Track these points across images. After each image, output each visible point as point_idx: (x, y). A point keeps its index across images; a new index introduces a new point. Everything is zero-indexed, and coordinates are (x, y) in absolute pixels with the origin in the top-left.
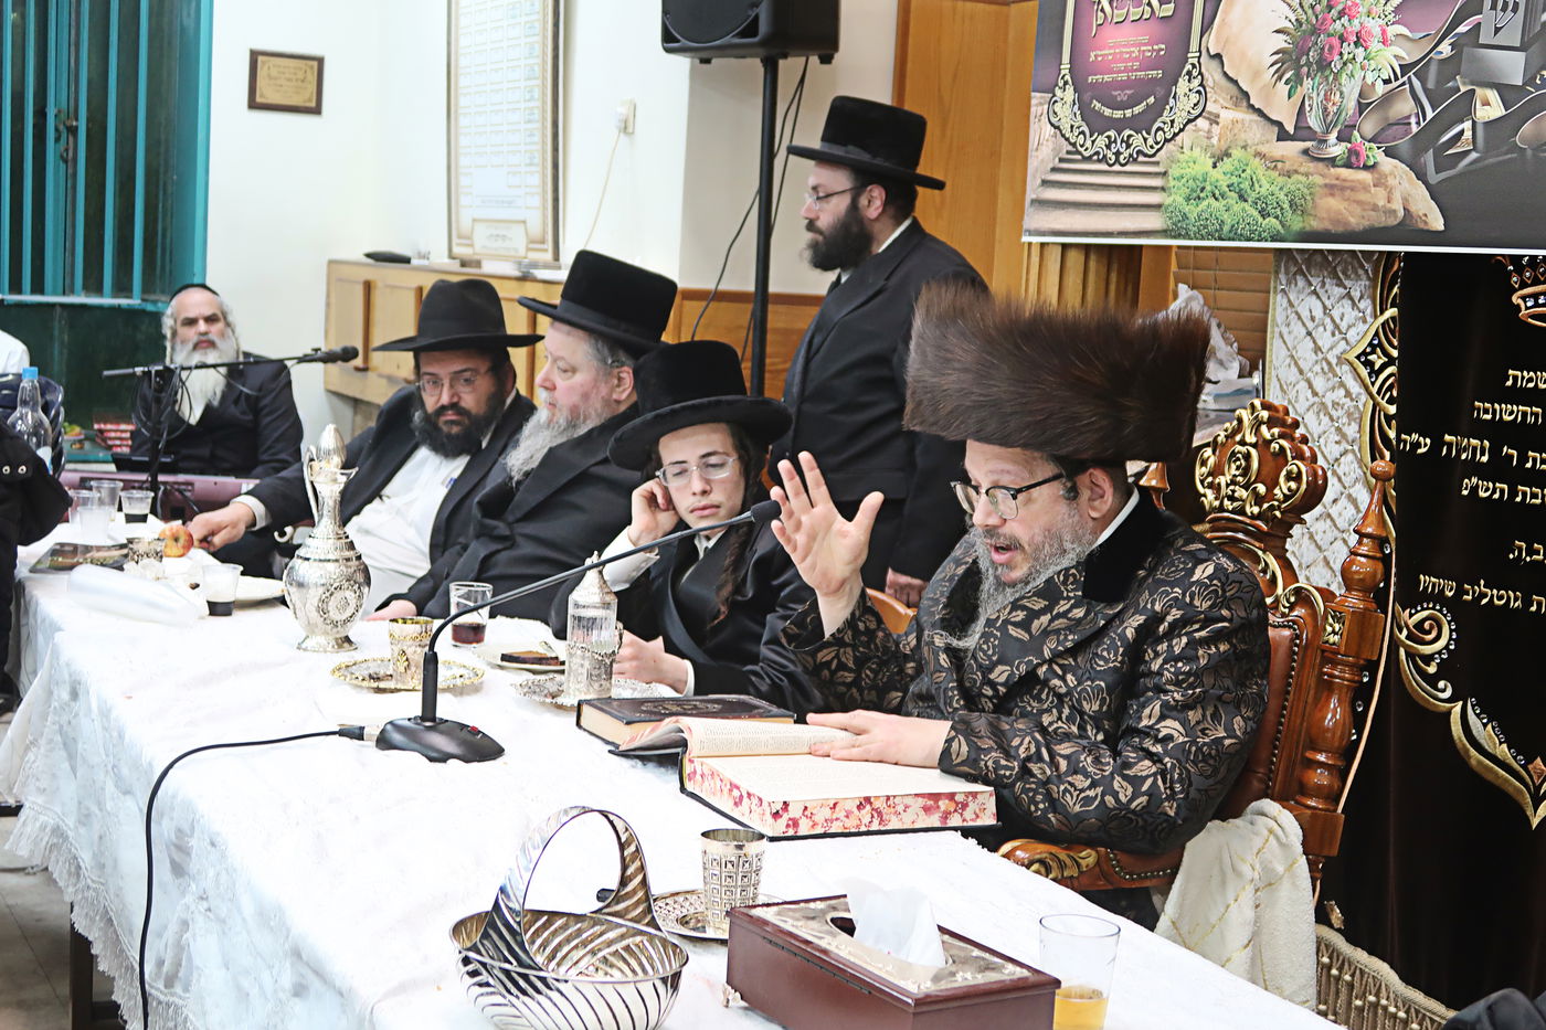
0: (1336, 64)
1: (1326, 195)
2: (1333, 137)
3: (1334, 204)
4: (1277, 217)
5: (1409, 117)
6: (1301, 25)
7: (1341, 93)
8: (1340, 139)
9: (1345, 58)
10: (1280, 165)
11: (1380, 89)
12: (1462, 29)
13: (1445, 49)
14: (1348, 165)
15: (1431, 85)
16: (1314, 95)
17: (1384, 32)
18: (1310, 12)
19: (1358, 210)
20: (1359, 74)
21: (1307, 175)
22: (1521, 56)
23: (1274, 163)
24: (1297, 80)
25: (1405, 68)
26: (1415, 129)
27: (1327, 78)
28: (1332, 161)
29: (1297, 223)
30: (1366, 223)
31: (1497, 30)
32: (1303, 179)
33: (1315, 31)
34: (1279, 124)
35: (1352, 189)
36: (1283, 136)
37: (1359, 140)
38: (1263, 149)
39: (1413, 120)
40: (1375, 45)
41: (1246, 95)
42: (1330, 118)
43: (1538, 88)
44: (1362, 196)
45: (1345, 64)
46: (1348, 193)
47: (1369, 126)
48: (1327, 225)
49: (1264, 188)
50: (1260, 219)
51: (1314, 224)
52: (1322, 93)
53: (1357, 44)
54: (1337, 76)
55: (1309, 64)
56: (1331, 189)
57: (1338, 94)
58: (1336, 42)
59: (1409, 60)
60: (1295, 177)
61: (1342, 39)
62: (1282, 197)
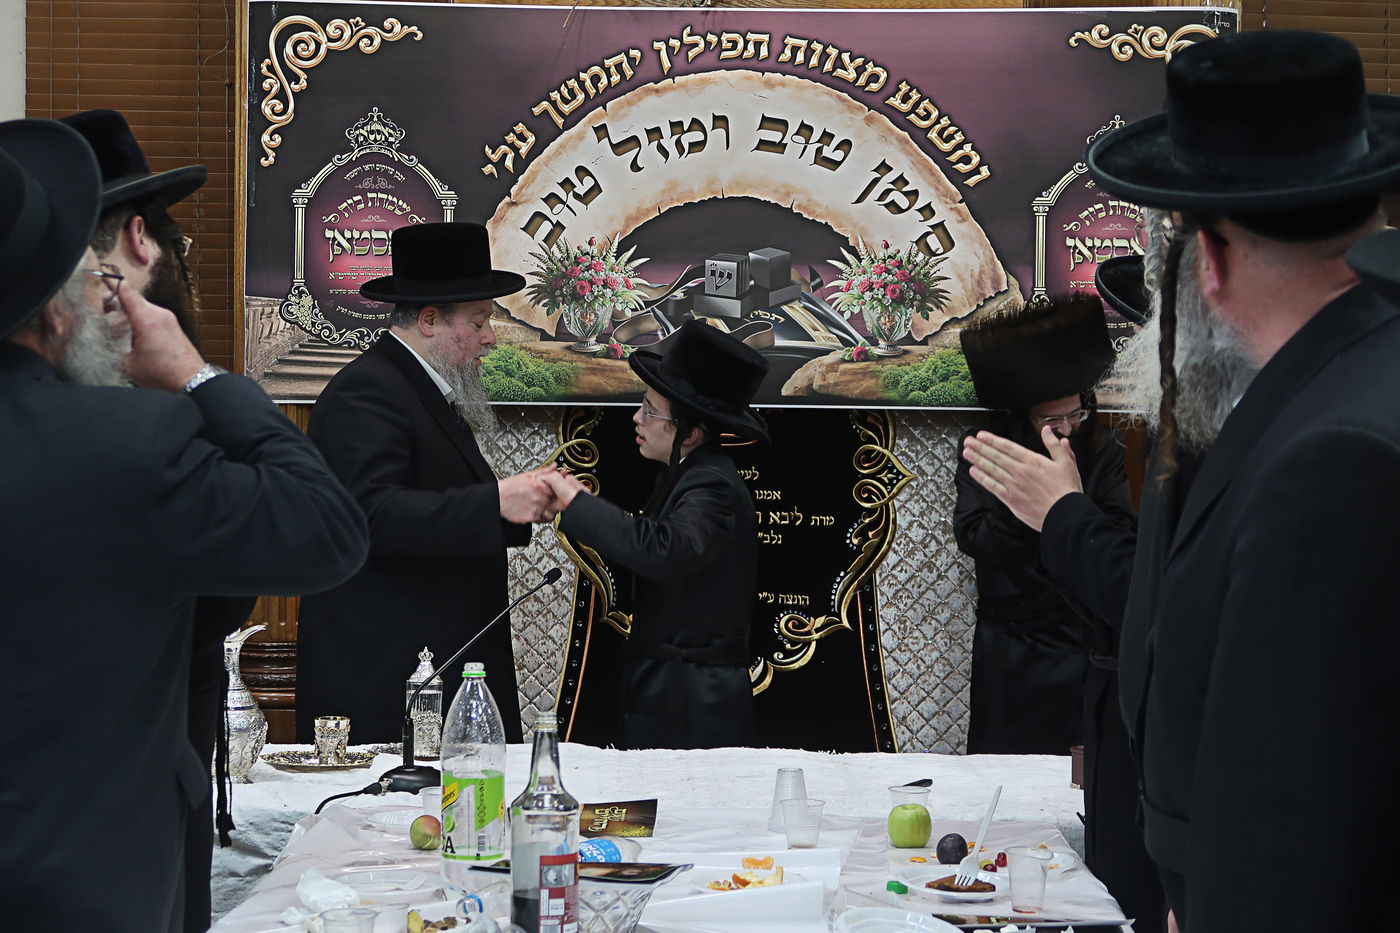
0: (588, 297)
1: (588, 374)
2: (593, 340)
3: (597, 380)
4: (542, 387)
5: (656, 331)
6: (552, 271)
7: (596, 315)
8: (598, 341)
9: (596, 293)
10: (545, 355)
11: (629, 314)
12: (690, 284)
13: (679, 294)
14: (607, 356)
15: (671, 313)
16: (572, 314)
17: (626, 282)
18: (559, 264)
19: (616, 383)
20: (609, 305)
21: (571, 362)
22: (737, 304)
23: (540, 354)
24: (553, 305)
25: (648, 304)
26: (661, 338)
27: (582, 305)
28: (594, 354)
29: (560, 390)
30: (622, 390)
31: (717, 287)
32: (568, 364)
33: (565, 276)
34: (542, 331)
35: (611, 371)
36: (545, 337)
37: (615, 342)
38: (530, 345)
39: (660, 333)
40: (620, 289)
41: (507, 312)
42: (587, 329)
43: (752, 320)
44: (620, 375)
45: (596, 297)
46: (607, 373)
47: (623, 335)
48: (588, 391)
49: (532, 368)
50: (525, 388)
51: (575, 390)
52: (579, 313)
53: (605, 286)
54: (589, 304)
55: (562, 295)
56: (593, 371)
57: (593, 315)
58: (586, 284)
59: (650, 299)
60: (560, 363)
61: (591, 283)
62: (548, 374)
